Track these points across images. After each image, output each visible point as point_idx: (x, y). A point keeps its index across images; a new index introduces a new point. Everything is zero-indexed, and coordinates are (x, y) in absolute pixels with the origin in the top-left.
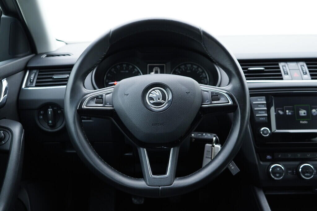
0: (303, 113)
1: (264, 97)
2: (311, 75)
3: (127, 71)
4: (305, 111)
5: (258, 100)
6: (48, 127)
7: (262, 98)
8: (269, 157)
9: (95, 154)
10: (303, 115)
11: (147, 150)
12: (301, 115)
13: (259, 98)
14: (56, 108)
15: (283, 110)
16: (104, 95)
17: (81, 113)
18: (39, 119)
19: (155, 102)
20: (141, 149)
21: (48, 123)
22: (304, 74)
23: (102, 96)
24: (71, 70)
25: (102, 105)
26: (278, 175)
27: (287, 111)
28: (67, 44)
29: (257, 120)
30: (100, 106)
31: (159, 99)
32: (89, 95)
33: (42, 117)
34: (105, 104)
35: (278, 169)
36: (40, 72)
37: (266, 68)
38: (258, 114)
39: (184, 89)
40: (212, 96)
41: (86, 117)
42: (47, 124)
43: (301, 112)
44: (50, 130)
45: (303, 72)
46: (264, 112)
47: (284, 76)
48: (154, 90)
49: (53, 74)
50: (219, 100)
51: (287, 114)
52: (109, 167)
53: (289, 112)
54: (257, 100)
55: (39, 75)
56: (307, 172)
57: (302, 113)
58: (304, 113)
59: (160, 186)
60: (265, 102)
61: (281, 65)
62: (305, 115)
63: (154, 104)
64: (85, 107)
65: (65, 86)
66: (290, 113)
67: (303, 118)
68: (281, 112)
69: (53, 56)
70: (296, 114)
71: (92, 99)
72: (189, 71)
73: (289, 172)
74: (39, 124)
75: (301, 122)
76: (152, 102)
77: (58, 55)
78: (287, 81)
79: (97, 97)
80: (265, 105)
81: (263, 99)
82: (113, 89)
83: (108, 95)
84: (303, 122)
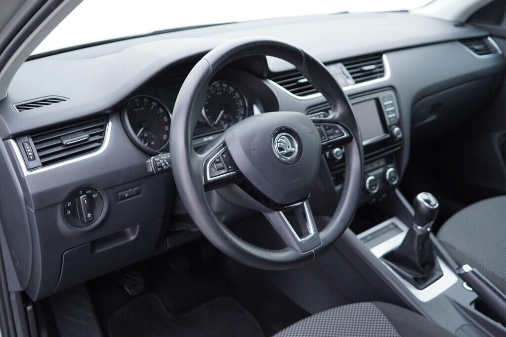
2: (354, 78)
14: (89, 192)
16: (221, 156)
18: (66, 216)
19: (286, 151)
20: (276, 213)
33: (69, 212)
34: (228, 168)
36: (33, 139)
45: (346, 76)
48: (280, 137)
50: (333, 134)
55: (35, 145)
59: (312, 249)
64: (210, 179)
71: (212, 165)
72: (220, 93)
83: (224, 155)
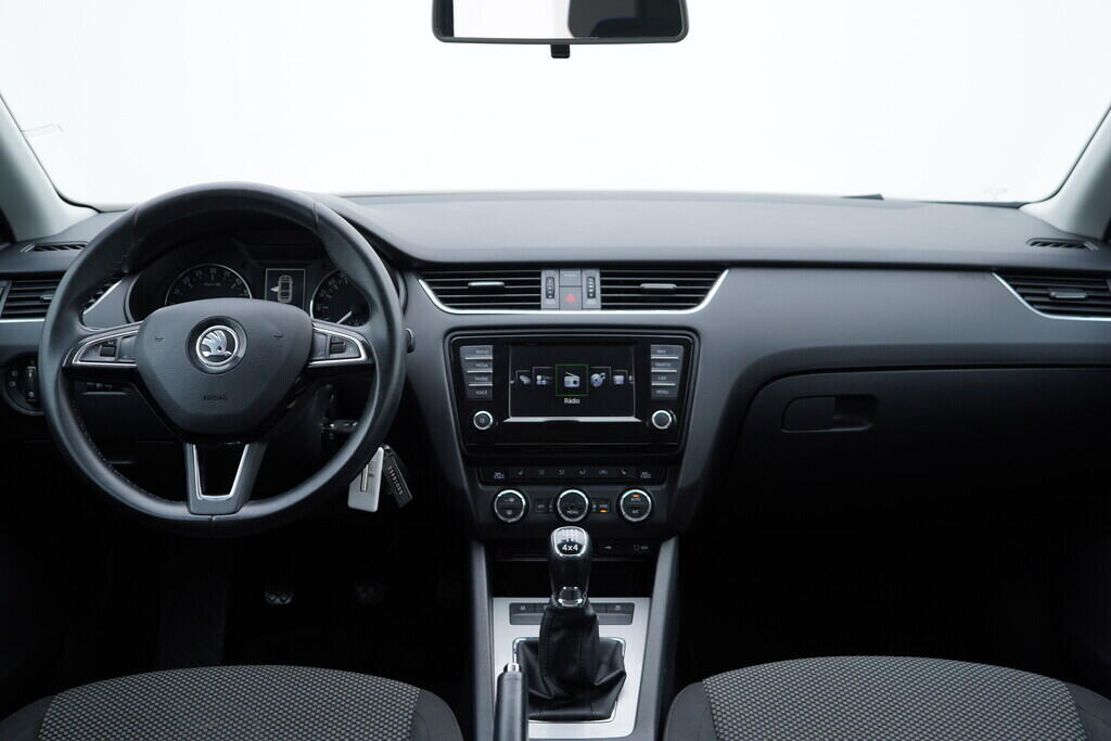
0: (571, 381)
1: (491, 347)
2: (604, 299)
3: (218, 284)
4: (577, 378)
5: (477, 352)
6: (29, 406)
7: (485, 349)
8: (498, 475)
9: (96, 454)
10: (572, 385)
11: (197, 449)
12: (567, 385)
13: (480, 349)
15: (529, 375)
16: (119, 339)
17: (70, 375)
18: (9, 389)
19: (213, 353)
20: (188, 445)
21: (28, 397)
22: (589, 297)
23: (115, 340)
24: (58, 283)
25: (113, 359)
26: (509, 513)
27: (539, 377)
28: (99, 212)
29: (469, 394)
30: (108, 362)
31: (220, 349)
32: (87, 339)
33: (14, 384)
34: (120, 357)
35: (512, 500)
36: (13, 285)
37: (506, 282)
38: (474, 381)
39: (272, 329)
40: (331, 344)
41: (110, 386)
42: (23, 398)
43: (567, 379)
44: (32, 413)
45: (589, 293)
46: (486, 379)
47: (545, 301)
48: (212, 331)
49: (43, 291)
50: (342, 352)
51: (539, 383)
52: (121, 480)
53: (542, 379)
54: (474, 353)
55: (11, 292)
56: (572, 508)
57: (569, 382)
58: (575, 382)
59: (212, 515)
60: (491, 358)
61: (545, 274)
62: (577, 385)
63: (210, 358)
64: (79, 363)
65: (42, 320)
66: (544, 382)
67: (571, 392)
68: (525, 380)
69: (49, 248)
70: (557, 385)
71: (94, 346)
73: (540, 506)
74: (8, 399)
75: (566, 401)
76: (207, 354)
77: (62, 248)
78: (549, 313)
79: (104, 343)
80: (491, 364)
81: (487, 352)
82: (138, 327)
83: (128, 340)
84: (570, 402)
